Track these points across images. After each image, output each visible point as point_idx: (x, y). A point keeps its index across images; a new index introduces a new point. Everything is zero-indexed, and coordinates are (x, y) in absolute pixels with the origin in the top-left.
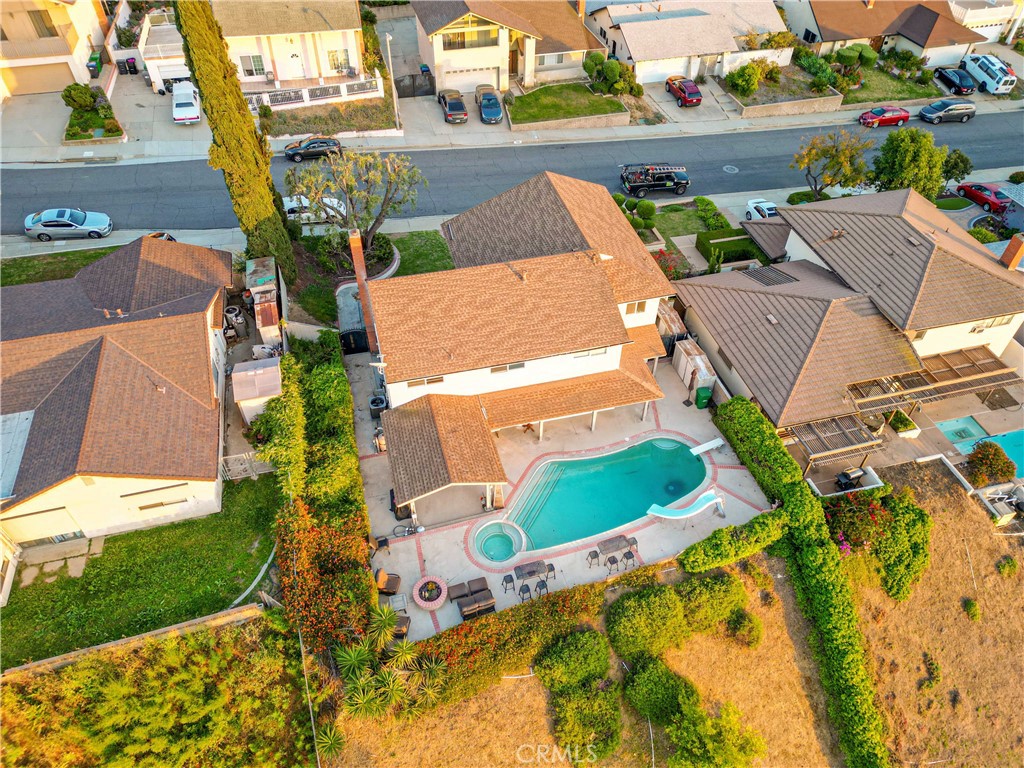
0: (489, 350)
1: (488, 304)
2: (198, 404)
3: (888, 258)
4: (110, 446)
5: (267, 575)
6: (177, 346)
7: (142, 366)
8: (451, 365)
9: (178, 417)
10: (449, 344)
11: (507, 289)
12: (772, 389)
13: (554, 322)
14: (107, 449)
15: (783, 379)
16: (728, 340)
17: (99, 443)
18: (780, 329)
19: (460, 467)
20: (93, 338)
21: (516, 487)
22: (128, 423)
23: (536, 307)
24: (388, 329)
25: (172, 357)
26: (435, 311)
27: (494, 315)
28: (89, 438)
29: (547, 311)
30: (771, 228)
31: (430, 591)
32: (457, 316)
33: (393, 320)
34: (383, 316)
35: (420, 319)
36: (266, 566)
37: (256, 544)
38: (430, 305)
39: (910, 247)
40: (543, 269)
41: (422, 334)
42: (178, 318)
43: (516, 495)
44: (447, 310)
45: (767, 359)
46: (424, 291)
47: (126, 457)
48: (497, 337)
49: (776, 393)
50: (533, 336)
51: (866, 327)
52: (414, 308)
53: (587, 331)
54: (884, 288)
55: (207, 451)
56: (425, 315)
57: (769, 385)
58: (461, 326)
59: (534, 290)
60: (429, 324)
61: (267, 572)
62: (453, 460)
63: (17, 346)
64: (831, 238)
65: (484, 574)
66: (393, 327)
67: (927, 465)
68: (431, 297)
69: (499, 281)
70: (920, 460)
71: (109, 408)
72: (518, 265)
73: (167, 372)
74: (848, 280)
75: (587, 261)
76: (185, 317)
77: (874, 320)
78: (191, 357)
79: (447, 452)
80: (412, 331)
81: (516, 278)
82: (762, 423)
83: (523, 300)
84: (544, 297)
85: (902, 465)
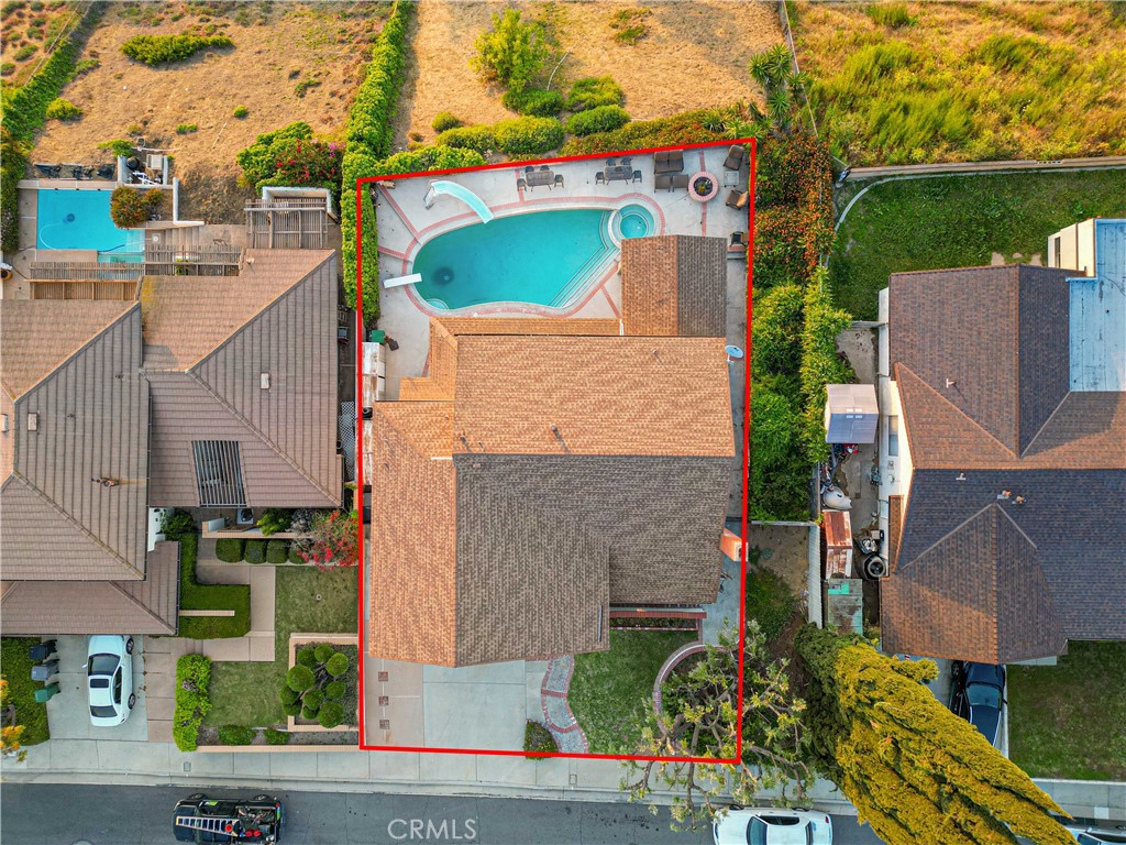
0: (613, 354)
1: (601, 405)
2: (911, 369)
3: (79, 414)
4: (992, 301)
5: (841, 211)
6: (941, 434)
7: (973, 417)
8: (657, 345)
9: (931, 347)
10: (654, 367)
11: (575, 420)
12: (316, 294)
13: (535, 371)
14: (994, 297)
15: (300, 300)
16: (325, 380)
17: (1003, 304)
18: (265, 365)
19: (665, 255)
20: (1031, 458)
21: (601, 285)
22: (979, 333)
23: (549, 393)
24: (718, 395)
25: (943, 423)
26: (663, 407)
27: (598, 392)
28: (1013, 308)
29: (538, 386)
30: (146, 601)
31: (703, 186)
32: (640, 398)
33: (711, 405)
34: (722, 411)
35: (682, 401)
36: (841, 220)
37: (848, 247)
38: (667, 415)
39: (43, 418)
40: (526, 438)
41: (682, 383)
42: (942, 466)
43: (604, 276)
44: (650, 405)
45: (300, 333)
46: (671, 434)
47: (976, 289)
48: (603, 365)
49: (316, 288)
50: (562, 359)
51: (172, 333)
52: (687, 414)
53: (502, 354)
54: (117, 369)
55: (901, 308)
56: (675, 405)
57: (316, 300)
58: (637, 385)
59: (545, 413)
60: (672, 394)
61: (840, 214)
62: (669, 263)
63: (1107, 460)
64: (118, 483)
65: (654, 196)
66: (712, 396)
67: (198, 216)
68: (665, 424)
69: (583, 432)
70: (202, 223)
71: (1000, 350)
72: (556, 448)
73: (946, 407)
74: (145, 403)
75: (471, 440)
76: (937, 466)
77: (156, 340)
78: (924, 420)
79: (673, 274)
80: (691, 389)
81: (562, 433)
82: (350, 255)
83: (562, 403)
84: (536, 403)
85: (221, 223)
